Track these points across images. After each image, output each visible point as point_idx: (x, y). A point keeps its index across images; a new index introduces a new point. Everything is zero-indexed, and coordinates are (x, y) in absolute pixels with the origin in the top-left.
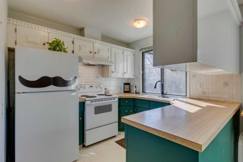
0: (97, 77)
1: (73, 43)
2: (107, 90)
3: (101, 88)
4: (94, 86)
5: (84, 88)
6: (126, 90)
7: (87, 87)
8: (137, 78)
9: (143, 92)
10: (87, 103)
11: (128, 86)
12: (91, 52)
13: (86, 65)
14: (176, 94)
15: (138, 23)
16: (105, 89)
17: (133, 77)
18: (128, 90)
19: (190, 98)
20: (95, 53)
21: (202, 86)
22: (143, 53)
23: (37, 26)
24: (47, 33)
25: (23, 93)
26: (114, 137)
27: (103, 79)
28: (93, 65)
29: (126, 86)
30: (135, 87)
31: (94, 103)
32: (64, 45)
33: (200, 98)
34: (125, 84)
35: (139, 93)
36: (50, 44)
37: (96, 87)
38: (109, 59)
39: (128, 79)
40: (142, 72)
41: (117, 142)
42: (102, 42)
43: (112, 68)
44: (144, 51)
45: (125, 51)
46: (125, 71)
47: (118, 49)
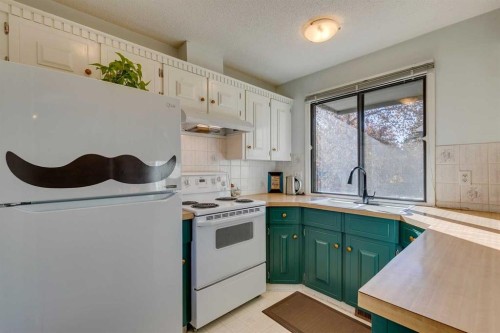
0: (214, 159)
1: (161, 74)
2: (235, 188)
3: (223, 184)
4: (208, 180)
5: (187, 183)
6: (273, 187)
7: (192, 181)
8: (298, 160)
9: (313, 191)
10: (199, 221)
11: (278, 178)
12: (202, 100)
13: (189, 130)
14: (397, 197)
15: (320, 29)
16: (232, 186)
17: (290, 159)
18: (278, 188)
19: (436, 206)
20: (213, 102)
21: (468, 178)
22: (313, 106)
23: (68, 23)
24: (97, 46)
25: (23, 204)
26: (258, 297)
27: (226, 162)
28: (206, 131)
29: (273, 178)
30: (296, 180)
31: (214, 221)
32: (141, 75)
33: (464, 206)
34: (272, 174)
35: (303, 194)
36: (103, 69)
37: (213, 182)
38: (242, 118)
39: (277, 162)
40: (310, 148)
41: (268, 312)
42: (227, 77)
43: (248, 139)
44: (316, 100)
45: (273, 102)
46: (274, 146)
47: (260, 96)
